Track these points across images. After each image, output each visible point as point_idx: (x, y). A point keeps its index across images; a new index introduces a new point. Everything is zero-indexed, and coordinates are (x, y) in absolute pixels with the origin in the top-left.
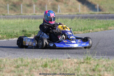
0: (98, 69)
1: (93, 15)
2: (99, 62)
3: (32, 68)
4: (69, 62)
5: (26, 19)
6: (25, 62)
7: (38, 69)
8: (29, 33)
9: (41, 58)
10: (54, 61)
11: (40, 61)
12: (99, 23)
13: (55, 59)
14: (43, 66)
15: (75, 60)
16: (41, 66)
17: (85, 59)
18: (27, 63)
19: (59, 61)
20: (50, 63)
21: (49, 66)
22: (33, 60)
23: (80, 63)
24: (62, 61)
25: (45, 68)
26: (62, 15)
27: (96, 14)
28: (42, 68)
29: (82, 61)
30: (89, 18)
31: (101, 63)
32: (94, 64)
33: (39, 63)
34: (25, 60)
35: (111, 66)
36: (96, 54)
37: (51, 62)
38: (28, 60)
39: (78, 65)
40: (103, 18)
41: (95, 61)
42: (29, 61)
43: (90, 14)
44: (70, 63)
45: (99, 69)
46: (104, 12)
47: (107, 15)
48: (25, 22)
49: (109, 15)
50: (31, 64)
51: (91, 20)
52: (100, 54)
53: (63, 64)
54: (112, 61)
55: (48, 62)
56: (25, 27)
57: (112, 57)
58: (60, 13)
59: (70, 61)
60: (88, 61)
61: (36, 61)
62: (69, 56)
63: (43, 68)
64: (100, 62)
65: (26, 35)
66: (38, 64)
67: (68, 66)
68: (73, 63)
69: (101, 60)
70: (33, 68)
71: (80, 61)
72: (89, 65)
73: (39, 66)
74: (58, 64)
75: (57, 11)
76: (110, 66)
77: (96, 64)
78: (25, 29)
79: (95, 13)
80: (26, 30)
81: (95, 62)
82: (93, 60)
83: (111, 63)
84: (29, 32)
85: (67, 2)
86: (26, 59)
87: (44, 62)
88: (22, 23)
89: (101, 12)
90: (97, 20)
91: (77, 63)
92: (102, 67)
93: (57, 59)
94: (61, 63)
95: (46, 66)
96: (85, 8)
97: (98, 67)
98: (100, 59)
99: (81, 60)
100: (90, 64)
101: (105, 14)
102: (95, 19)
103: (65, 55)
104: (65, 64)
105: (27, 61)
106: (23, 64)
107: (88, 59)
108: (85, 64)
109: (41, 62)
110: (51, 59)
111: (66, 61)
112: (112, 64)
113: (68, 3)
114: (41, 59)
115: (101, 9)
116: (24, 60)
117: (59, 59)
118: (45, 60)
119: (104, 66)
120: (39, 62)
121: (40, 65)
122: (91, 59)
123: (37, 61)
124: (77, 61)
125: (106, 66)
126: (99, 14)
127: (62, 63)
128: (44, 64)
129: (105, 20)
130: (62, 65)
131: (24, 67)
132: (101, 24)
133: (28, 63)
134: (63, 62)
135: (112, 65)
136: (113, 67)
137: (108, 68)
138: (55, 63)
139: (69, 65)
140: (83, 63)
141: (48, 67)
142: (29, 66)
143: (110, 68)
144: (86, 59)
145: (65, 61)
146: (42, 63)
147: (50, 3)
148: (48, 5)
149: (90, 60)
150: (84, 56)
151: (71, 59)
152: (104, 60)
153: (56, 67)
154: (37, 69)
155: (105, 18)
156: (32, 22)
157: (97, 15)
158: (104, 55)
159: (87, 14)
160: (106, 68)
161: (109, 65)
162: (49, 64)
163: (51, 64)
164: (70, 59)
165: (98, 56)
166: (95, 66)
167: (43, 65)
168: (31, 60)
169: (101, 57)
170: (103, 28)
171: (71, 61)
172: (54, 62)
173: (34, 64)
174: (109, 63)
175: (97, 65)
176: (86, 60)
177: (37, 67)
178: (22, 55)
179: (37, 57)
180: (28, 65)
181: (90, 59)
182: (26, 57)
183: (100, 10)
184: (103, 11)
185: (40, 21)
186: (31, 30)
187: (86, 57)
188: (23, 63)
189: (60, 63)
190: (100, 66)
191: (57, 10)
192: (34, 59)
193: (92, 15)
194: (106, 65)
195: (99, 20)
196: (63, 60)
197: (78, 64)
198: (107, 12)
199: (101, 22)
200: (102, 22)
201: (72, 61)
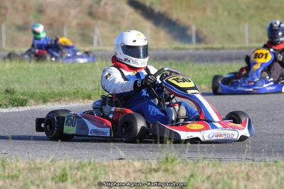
0: (192, 186)
1: (183, 52)
2: (196, 169)
3: (29, 182)
4: (122, 168)
5: (14, 63)
6: (12, 169)
7: (44, 187)
8: (22, 97)
9: (51, 158)
10: (84, 166)
11: (49, 165)
12: (196, 73)
13: (86, 161)
14: (57, 179)
15: (137, 164)
16: (52, 179)
17: (160, 160)
18: (15, 172)
19: (97, 165)
20: (74, 172)
21: (71, 178)
22: (32, 163)
23: (148, 170)
24: (105, 166)
25: (61, 184)
26: (106, 51)
27: (188, 49)
28: (54, 183)
29: (154, 166)
30: (172, 61)
31: (200, 171)
32: (183, 174)
33: (47, 171)
34: (12, 163)
35: (226, 177)
36: (187, 150)
37: (77, 169)
38: (18, 164)
39: (143, 176)
40: (207, 60)
41: (186, 165)
42: (21, 165)
43: (175, 49)
44: (124, 172)
45: (196, 185)
46: (209, 46)
47: (216, 52)
48: (12, 69)
49: (222, 52)
50: (27, 174)
51: (177, 65)
52: (199, 150)
53: (106, 173)
54: (228, 166)
55: (68, 168)
56: (13, 82)
57: (228, 156)
58: (100, 48)
59: (124, 166)
60: (169, 167)
61: (39, 166)
62: (122, 154)
63: (56, 183)
64: (198, 168)
65: (15, 100)
66: (43, 172)
67: (120, 177)
68: (131, 170)
69: (200, 165)
70: (32, 183)
71: (149, 165)
72: (172, 175)
73: (47, 179)
74: (93, 172)
75: (91, 43)
76: (223, 178)
77: (187, 174)
78: (11, 87)
79: (188, 46)
80: (13, 89)
81: (186, 168)
82: (181, 165)
83: (224, 170)
84: (22, 94)
85: (118, 19)
86: (13, 161)
87: (60, 168)
88: (4, 72)
89: (202, 46)
90: (191, 65)
91: (140, 170)
92: (203, 181)
93: (92, 160)
94: (100, 171)
95: (64, 178)
96: (162, 33)
97: (192, 180)
98: (198, 162)
99: (151, 164)
100: (174, 173)
101: (212, 49)
102: (187, 63)
103: (111, 152)
104: (110, 174)
105: (16, 167)
106: (6, 175)
107: (170, 160)
108: (161, 173)
109: (52, 169)
110: (77, 161)
111: (114, 167)
112: (227, 173)
113: (119, 23)
114: (52, 161)
115: (201, 36)
116: (8, 164)
117: (97, 161)
118: (61, 163)
119: (208, 178)
120: (45, 170)
121: (50, 176)
122: (176, 162)
123: (41, 166)
124: (142, 166)
125: (213, 178)
126: (198, 49)
127: (104, 170)
128: (59, 172)
129: (212, 65)
130: (103, 176)
131: (7, 181)
132: (202, 75)
133: (19, 171)
134: (107, 169)
135: (228, 177)
136: (229, 181)
137: (218, 184)
138: (85, 172)
139: (122, 176)
140: (156, 171)
141: (69, 180)
142: (21, 178)
143: (223, 184)
144: (165, 160)
145: (112, 166)
146: (55, 170)
147: (74, 22)
148: (69, 27)
149: (174, 164)
150: (158, 154)
151: (126, 160)
152: (208, 165)
153: (88, 182)
154: (41, 186)
155: (212, 59)
156: (28, 68)
157: (191, 51)
158: (209, 152)
159: (166, 50)
160: (212, 183)
161: (221, 177)
162: (72, 174)
163: (76, 174)
164: (123, 162)
165: (195, 155)
166: (185, 177)
167: (57, 177)
168: (27, 163)
169: (202, 156)
170: (205, 83)
171: (127, 166)
172: (85, 168)
173: (34, 175)
174: (220, 170)
175: (192, 176)
176: (164, 164)
177: (41, 181)
178: (4, 152)
179: (42, 157)
180: (18, 177)
181: (173, 161)
182: (13, 157)
183: (199, 40)
184: (206, 43)
185: (48, 67)
186: (26, 90)
187: (165, 156)
188: (7, 171)
189: (98, 172)
190: (199, 179)
191: (92, 39)
192: (33, 160)
193: (178, 52)
194: (213, 175)
195: (197, 66)
196: (105, 163)
197: (143, 173)
198: (216, 45)
199: (201, 70)
200: (205, 69)
201: (129, 166)
